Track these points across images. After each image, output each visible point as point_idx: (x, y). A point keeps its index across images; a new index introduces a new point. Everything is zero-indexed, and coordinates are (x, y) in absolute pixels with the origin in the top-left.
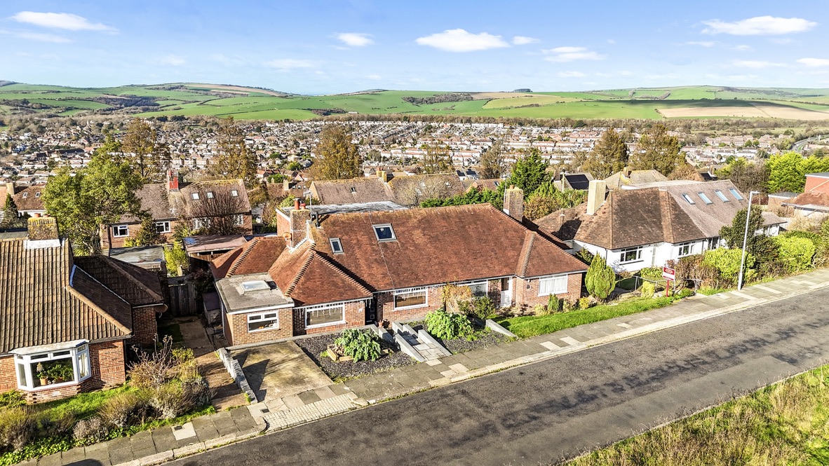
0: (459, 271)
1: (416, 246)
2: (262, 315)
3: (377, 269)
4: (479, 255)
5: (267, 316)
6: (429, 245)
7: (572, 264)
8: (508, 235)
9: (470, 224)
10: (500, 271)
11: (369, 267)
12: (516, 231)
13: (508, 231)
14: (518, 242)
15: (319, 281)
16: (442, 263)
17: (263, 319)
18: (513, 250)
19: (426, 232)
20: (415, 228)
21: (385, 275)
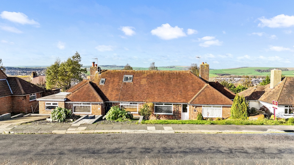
0: (156, 98)
1: (140, 85)
2: (52, 103)
3: (115, 92)
4: (171, 92)
5: (53, 104)
6: (147, 85)
7: (225, 101)
8: (193, 85)
9: (174, 78)
10: (179, 100)
11: (112, 91)
12: (199, 84)
13: (194, 83)
14: (198, 88)
15: (82, 93)
16: (149, 93)
17: (52, 105)
18: (193, 92)
19: (148, 80)
20: (144, 78)
21: (117, 95)
